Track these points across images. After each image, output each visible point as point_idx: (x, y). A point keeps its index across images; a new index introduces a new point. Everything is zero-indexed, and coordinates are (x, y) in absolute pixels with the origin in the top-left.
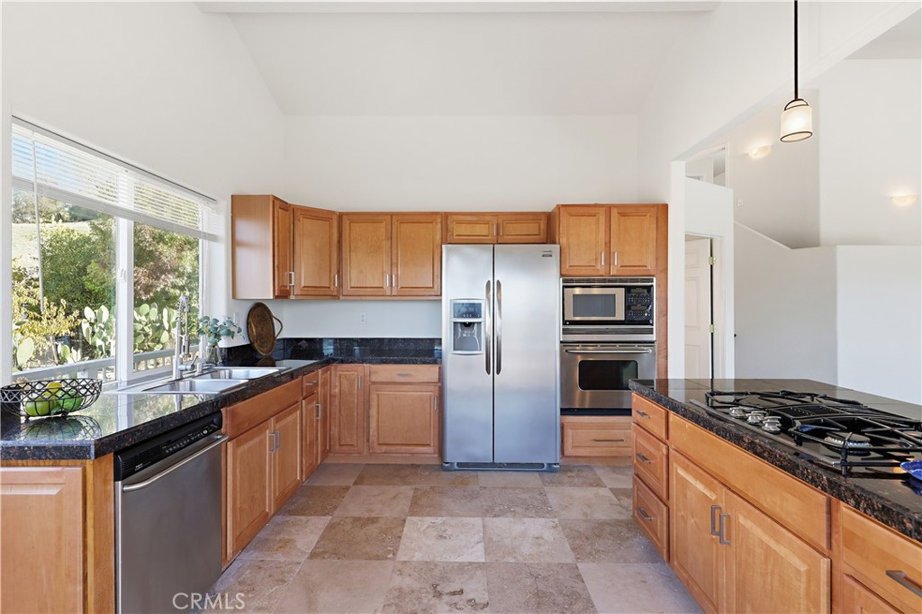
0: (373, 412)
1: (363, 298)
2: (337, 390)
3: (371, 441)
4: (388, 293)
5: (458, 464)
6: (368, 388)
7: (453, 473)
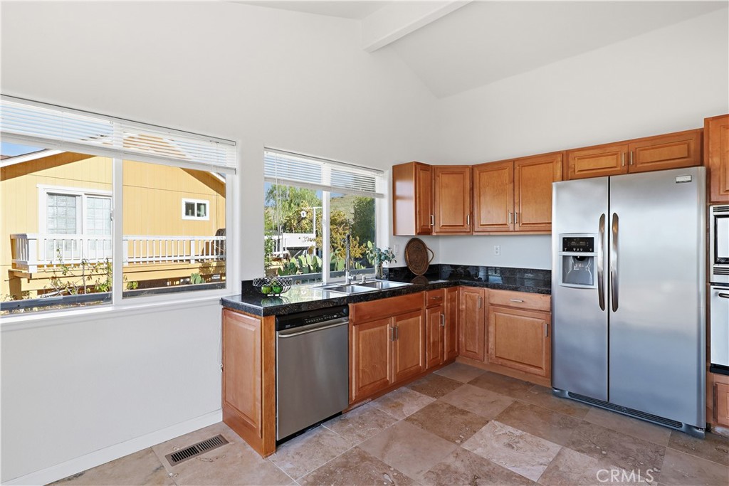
0: (492, 329)
1: (491, 233)
2: (464, 307)
3: (490, 352)
4: (511, 229)
5: (570, 393)
6: (487, 309)
7: (562, 400)
